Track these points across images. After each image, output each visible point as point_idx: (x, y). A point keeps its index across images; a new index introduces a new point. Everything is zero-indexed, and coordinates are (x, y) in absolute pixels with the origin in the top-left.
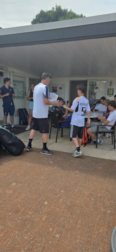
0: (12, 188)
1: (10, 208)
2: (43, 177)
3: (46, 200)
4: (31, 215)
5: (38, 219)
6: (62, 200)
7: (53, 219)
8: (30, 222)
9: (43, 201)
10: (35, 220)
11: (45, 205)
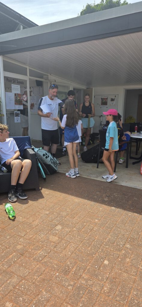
0: (57, 234)
1: (57, 265)
2: (97, 220)
3: (105, 258)
4: (86, 280)
5: (98, 287)
6: (129, 260)
7: (121, 292)
8: (86, 291)
9: (102, 259)
10: (94, 289)
11: (105, 266)
